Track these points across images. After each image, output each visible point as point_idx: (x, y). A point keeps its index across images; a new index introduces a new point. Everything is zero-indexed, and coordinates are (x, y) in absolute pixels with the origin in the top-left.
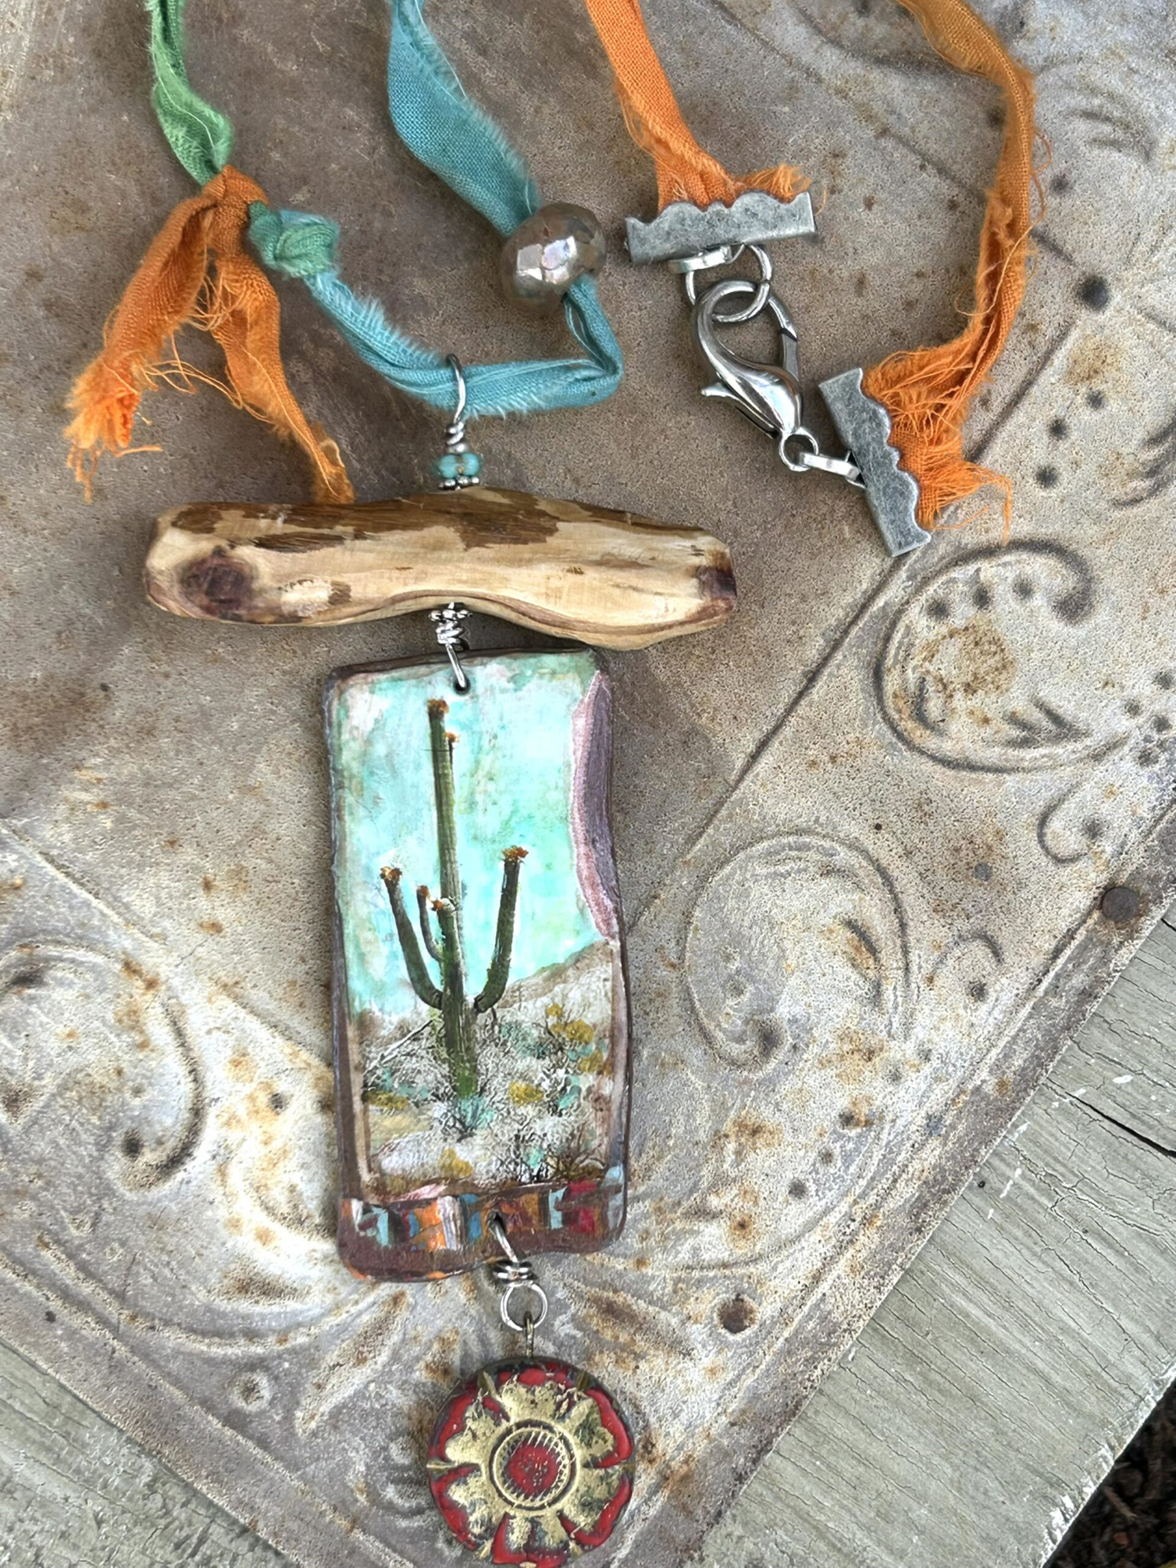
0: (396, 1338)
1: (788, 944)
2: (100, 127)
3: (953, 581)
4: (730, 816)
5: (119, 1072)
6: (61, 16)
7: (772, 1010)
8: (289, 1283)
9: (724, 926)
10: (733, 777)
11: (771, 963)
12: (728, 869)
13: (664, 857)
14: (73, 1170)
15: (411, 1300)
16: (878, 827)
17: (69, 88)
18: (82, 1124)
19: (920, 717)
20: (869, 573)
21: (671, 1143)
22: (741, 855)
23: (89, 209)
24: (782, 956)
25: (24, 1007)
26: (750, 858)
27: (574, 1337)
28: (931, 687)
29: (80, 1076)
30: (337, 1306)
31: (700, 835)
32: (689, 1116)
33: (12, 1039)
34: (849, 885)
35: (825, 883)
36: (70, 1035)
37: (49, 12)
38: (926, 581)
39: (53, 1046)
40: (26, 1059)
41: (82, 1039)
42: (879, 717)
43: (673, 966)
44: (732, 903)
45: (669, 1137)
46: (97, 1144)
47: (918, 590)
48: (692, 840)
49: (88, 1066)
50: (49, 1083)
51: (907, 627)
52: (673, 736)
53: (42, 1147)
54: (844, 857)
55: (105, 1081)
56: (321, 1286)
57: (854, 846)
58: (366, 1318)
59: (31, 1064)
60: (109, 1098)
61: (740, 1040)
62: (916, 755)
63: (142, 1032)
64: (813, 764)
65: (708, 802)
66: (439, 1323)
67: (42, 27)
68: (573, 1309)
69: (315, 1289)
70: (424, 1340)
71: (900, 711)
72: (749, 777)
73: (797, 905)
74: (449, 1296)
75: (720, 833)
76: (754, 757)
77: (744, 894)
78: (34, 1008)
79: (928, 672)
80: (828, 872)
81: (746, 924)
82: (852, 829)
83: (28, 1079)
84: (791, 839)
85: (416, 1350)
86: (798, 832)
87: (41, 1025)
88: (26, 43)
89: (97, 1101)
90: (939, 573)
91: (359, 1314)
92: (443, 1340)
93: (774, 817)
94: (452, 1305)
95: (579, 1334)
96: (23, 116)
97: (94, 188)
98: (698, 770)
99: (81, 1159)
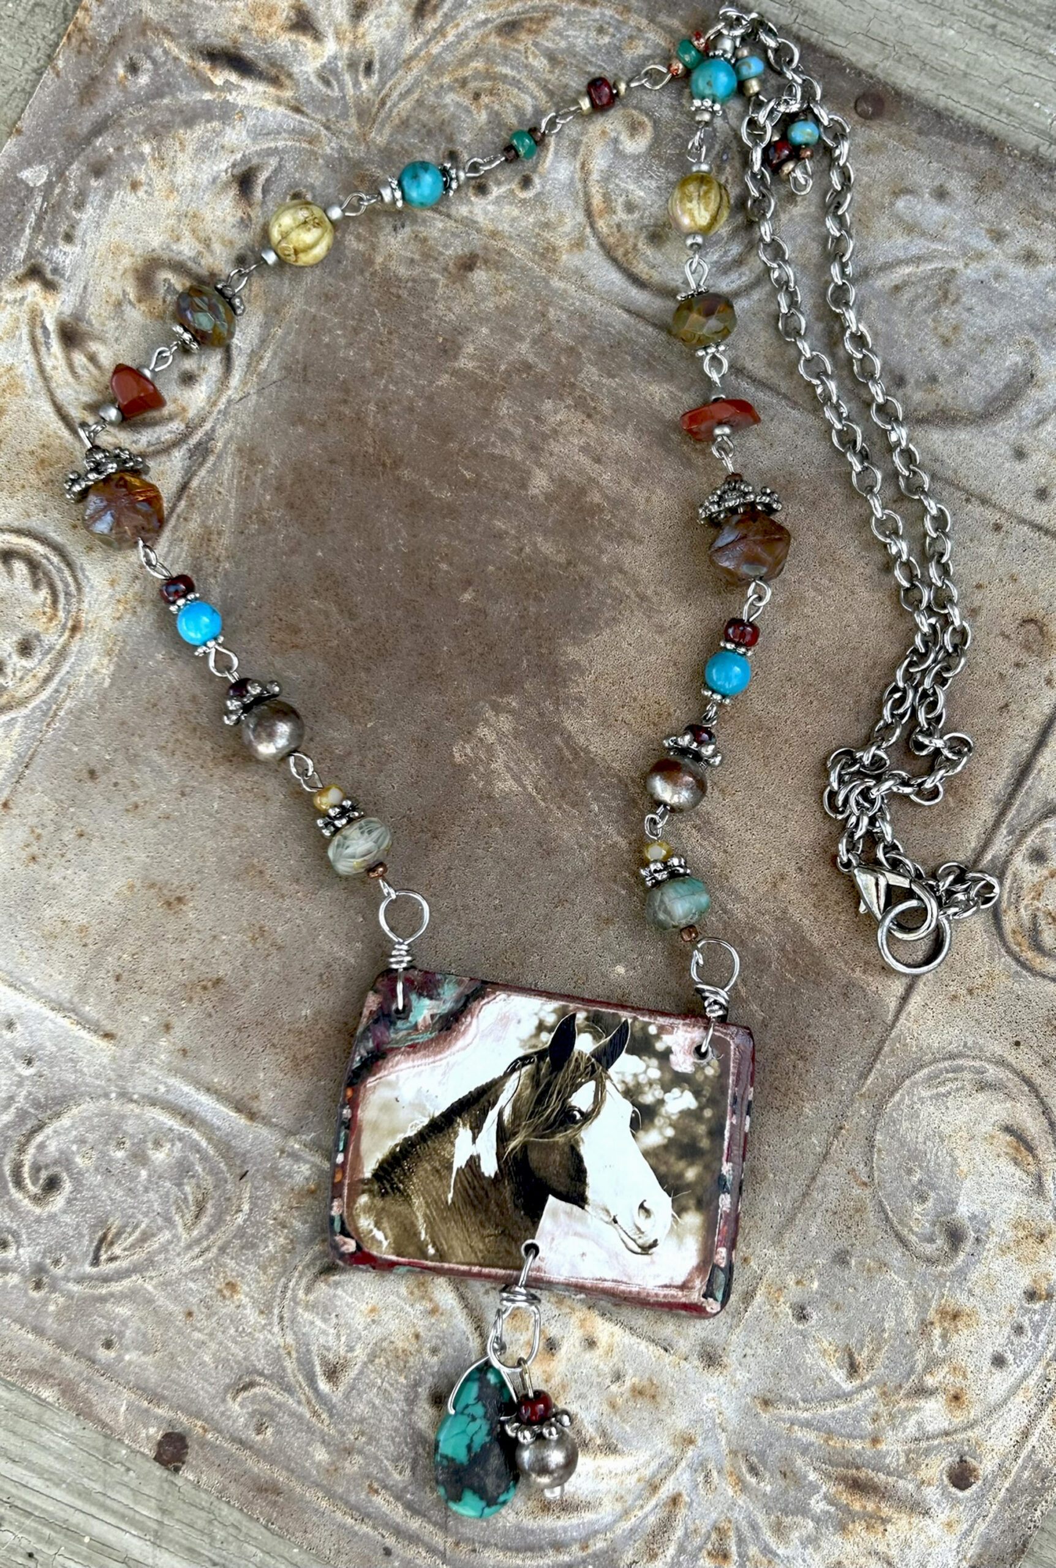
0: (679, 1533)
1: (958, 1153)
2: (301, 564)
3: (1047, 830)
4: (892, 1051)
5: (417, 1336)
6: (258, 480)
7: (954, 1210)
8: (583, 1498)
9: (902, 1144)
10: (890, 1017)
11: (946, 1170)
12: (897, 1097)
13: (842, 1093)
14: (389, 1426)
15: (687, 1499)
16: (1017, 1044)
17: (271, 536)
18: (392, 1385)
19: (1038, 946)
20: (975, 833)
21: (886, 1335)
22: (907, 1082)
23: (300, 630)
24: (955, 1163)
25: (332, 1292)
26: (915, 1084)
27: (828, 1512)
28: (1042, 922)
29: (385, 1344)
30: (626, 1513)
31: (870, 1070)
32: (898, 1311)
33: (325, 1320)
34: (1002, 1096)
35: (981, 1097)
36: (373, 1310)
37: (247, 478)
38: (1024, 834)
39: (359, 1321)
40: (338, 1336)
41: (383, 1312)
42: (1003, 951)
43: (865, 1184)
44: (906, 1124)
45: (884, 1330)
46: (406, 1400)
47: (1018, 843)
48: (864, 1076)
49: (390, 1335)
50: (360, 1353)
51: (1015, 875)
52: (834, 991)
53: (361, 1409)
54: (993, 1072)
55: (406, 1345)
56: (610, 1497)
57: (1001, 1062)
58: (652, 1519)
59: (343, 1339)
60: (411, 1359)
61: (931, 1240)
62: (1039, 979)
63: (431, 1300)
64: (955, 997)
65: (871, 1042)
66: (714, 1515)
67: (244, 491)
68: (824, 1489)
69: (605, 1501)
70: (703, 1531)
71: (1020, 945)
72: (903, 1015)
73: (961, 1119)
74: (720, 1491)
75: (888, 1066)
76: (904, 999)
77: (914, 1116)
78: (339, 1292)
79: (1038, 909)
80: (983, 1086)
81: (920, 1140)
82: (998, 1048)
83: (342, 1353)
84: (947, 1064)
85: (698, 1541)
86: (952, 1057)
87: (347, 1305)
88: (232, 506)
89: (402, 1364)
90: (1033, 826)
91: (646, 1517)
92: (718, 1529)
93: (929, 1047)
94: (722, 1498)
95: (832, 1509)
96: (238, 565)
97: (301, 612)
98: (859, 1016)
99: (395, 1414)
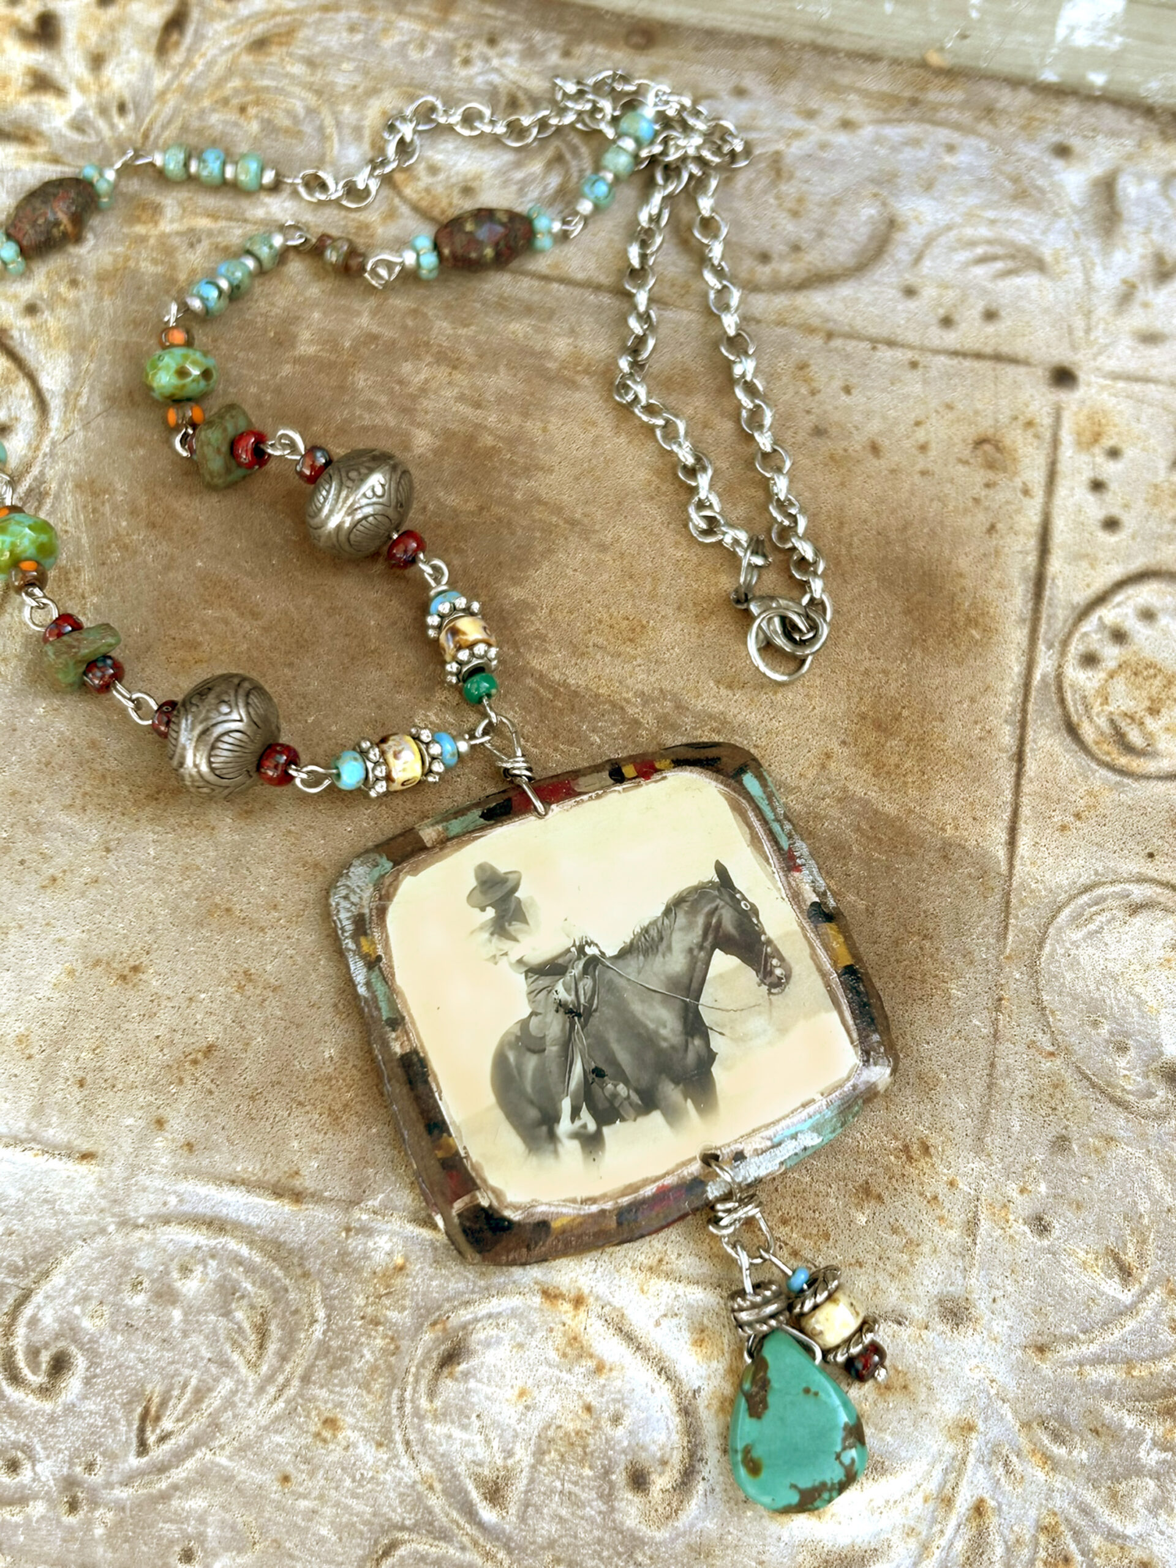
0: (1000, 1550)
1: (1139, 989)
2: (181, 578)
3: (1086, 634)
4: (1021, 902)
5: (589, 1409)
6: (107, 509)
7: (1161, 1053)
8: (865, 1547)
9: (1075, 998)
10: (1004, 868)
11: (1135, 1012)
12: (1047, 949)
13: (986, 962)
14: (589, 1538)
15: (993, 1503)
16: (1151, 855)
17: (139, 559)
18: (576, 1483)
19: (1129, 749)
20: (1013, 657)
21: (1146, 1221)
22: (1052, 931)
23: (200, 644)
24: (1141, 1003)
25: (462, 1387)
26: (1060, 930)
27: (1165, 1461)
28: (1124, 725)
29: (551, 1433)
30: (925, 1547)
31: (1006, 927)
32: (1148, 1188)
33: (465, 1427)
34: (1159, 914)
35: (1139, 921)
36: (522, 1394)
37: (94, 511)
38: (1065, 643)
39: (507, 1412)
40: (488, 1441)
41: (535, 1393)
42: (1094, 766)
43: (1052, 1054)
44: (1069, 976)
45: (1141, 1216)
46: (601, 1496)
47: (1063, 653)
48: (1002, 936)
49: (554, 1418)
50: (523, 1456)
51: (1071, 686)
52: (931, 856)
53: (547, 1529)
54: (1138, 892)
55: (578, 1425)
56: (898, 1532)
57: (1141, 880)
58: (960, 1545)
59: (495, 1444)
60: (591, 1441)
61: (1151, 1095)
62: (1144, 783)
63: (591, 1356)
64: (1063, 828)
65: (996, 898)
66: (1033, 1513)
67: (95, 522)
68: (1149, 1434)
69: (895, 1541)
70: (1027, 1537)
71: (1108, 754)
72: (1017, 862)
73: (1126, 952)
74: (1028, 1479)
75: (1023, 920)
76: (1012, 843)
77: (1074, 964)
78: (472, 1384)
79: (1111, 713)
80: (1135, 909)
81: (1092, 987)
82: (1135, 866)
83: (500, 1462)
84: (1085, 898)
85: (1025, 1553)
86: (1087, 889)
87: (487, 1398)
88: (84, 540)
89: (579, 1450)
90: (1070, 634)
91: (951, 1544)
92: (1045, 1529)
93: (1060, 887)
94: (1034, 1488)
95: (1168, 1456)
96: (108, 595)
97: (197, 626)
98: (970, 875)
99: (591, 1521)
